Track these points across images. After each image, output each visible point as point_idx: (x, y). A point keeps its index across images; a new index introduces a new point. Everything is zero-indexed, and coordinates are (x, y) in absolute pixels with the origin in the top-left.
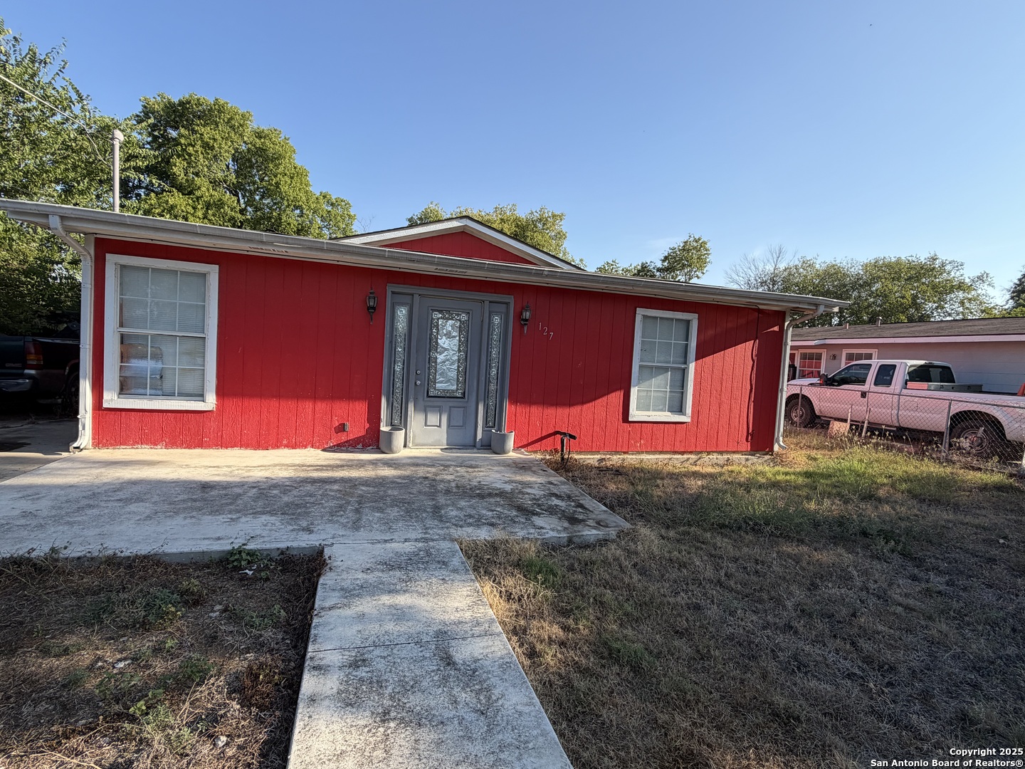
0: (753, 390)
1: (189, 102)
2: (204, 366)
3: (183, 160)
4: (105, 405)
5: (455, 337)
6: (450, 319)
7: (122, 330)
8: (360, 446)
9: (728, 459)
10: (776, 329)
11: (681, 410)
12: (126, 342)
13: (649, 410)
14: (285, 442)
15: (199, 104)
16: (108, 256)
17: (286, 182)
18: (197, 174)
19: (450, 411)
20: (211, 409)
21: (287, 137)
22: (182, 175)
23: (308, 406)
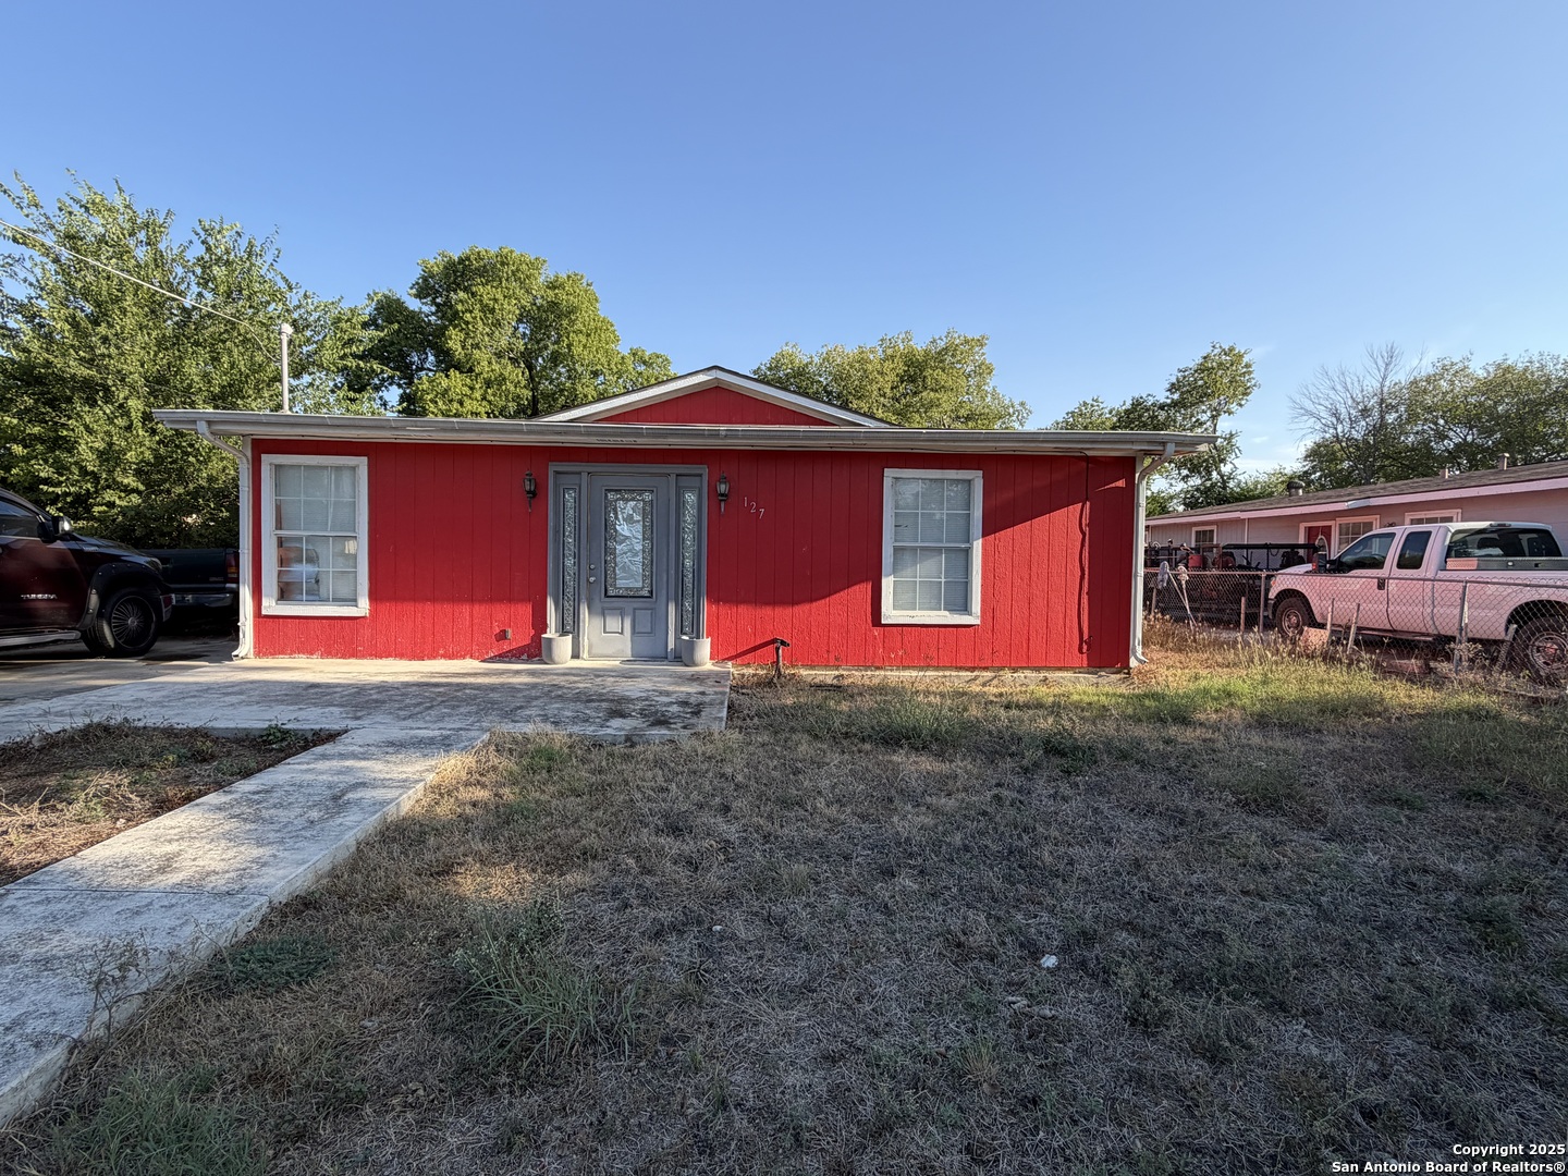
0: (1086, 576)
1: (468, 258)
2: (356, 567)
3: (460, 331)
4: (264, 612)
5: (638, 521)
6: (631, 500)
7: (279, 532)
8: (525, 657)
9: (1046, 679)
10: (1121, 483)
11: (965, 608)
12: (285, 545)
13: (915, 609)
14: (441, 652)
15: (479, 257)
16: (264, 457)
17: (580, 342)
18: (476, 346)
19: (634, 613)
20: (363, 615)
21: (590, 282)
22: (460, 349)
23: (466, 609)
